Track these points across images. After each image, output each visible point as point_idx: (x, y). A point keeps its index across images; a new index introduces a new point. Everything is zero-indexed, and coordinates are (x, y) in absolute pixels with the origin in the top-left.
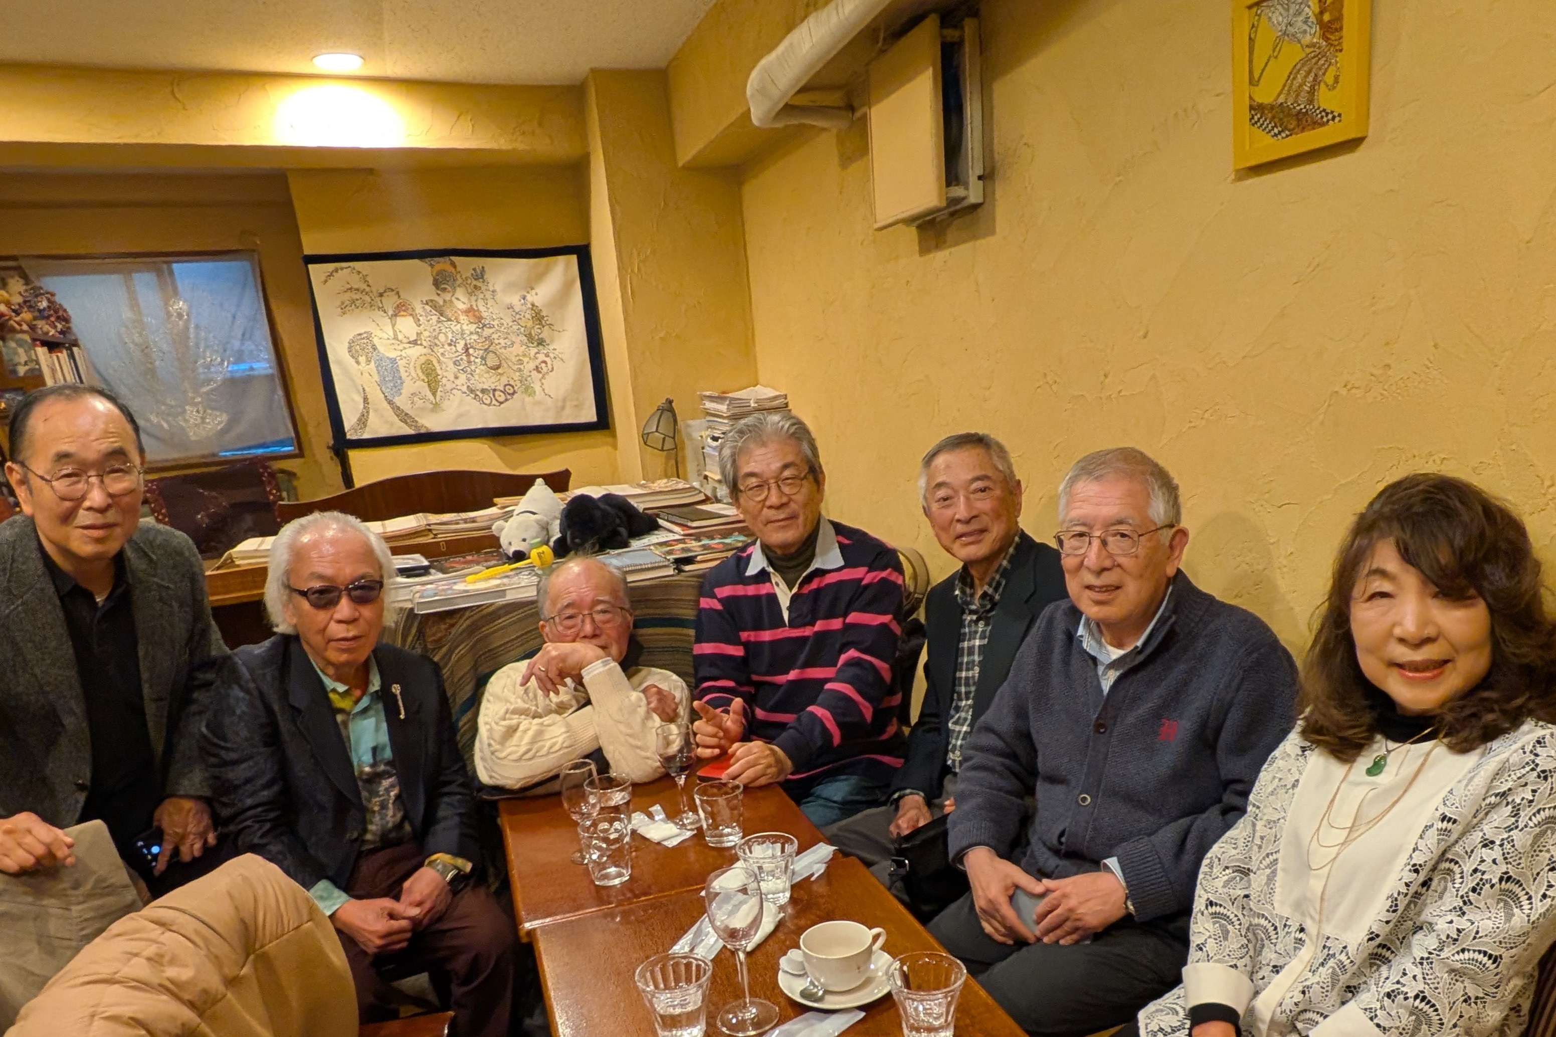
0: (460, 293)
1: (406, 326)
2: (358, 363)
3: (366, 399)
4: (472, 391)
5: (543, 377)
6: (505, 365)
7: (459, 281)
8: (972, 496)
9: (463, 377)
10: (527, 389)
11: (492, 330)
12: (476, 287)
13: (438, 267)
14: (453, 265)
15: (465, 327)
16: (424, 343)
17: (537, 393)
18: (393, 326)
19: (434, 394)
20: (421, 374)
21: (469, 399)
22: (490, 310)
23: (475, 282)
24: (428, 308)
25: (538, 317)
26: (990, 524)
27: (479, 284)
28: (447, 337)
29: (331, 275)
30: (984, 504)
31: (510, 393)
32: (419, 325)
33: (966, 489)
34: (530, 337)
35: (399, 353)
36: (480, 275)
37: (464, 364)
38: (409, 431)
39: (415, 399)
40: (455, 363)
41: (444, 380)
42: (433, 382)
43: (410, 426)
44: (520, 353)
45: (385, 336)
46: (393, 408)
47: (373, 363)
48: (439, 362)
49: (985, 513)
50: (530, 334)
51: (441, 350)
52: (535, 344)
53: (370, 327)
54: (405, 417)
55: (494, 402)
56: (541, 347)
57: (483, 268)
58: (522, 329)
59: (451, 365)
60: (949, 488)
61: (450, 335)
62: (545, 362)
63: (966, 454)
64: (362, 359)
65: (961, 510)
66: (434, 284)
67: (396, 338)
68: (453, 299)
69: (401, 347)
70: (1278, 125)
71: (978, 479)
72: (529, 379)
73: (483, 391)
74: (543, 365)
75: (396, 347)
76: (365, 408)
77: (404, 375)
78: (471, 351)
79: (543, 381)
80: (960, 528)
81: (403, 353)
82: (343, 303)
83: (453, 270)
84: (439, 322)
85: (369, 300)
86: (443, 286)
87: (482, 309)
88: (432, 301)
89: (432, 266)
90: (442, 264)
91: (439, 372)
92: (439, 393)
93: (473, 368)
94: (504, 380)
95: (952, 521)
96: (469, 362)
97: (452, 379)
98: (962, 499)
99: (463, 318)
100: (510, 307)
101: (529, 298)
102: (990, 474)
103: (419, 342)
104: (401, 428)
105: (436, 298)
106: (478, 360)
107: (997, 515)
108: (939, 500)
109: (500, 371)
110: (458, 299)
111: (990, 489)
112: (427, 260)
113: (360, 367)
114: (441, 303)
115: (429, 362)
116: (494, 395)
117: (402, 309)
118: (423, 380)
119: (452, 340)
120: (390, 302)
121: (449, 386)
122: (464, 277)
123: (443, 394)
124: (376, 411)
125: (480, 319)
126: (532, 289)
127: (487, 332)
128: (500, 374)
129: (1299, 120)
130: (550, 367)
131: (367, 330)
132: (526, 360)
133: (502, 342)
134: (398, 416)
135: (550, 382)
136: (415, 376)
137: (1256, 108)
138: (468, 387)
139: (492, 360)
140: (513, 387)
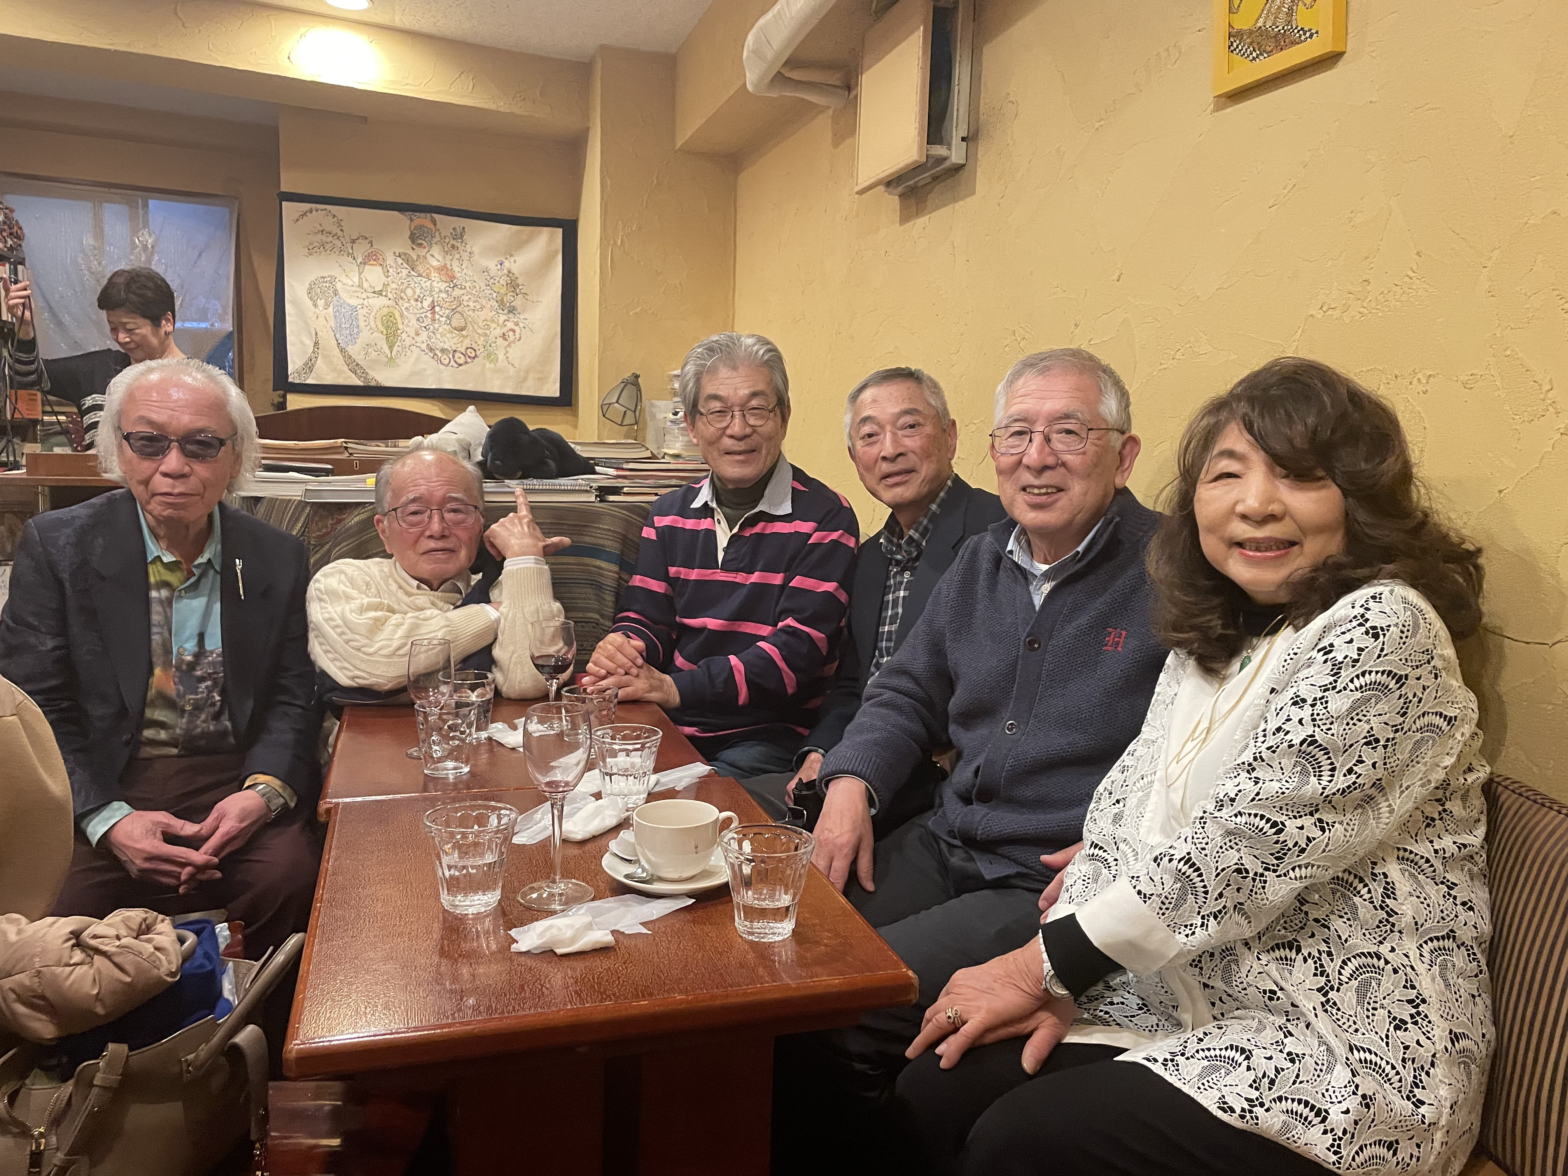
0: (436, 250)
1: (374, 275)
2: (315, 306)
3: (316, 344)
4: (431, 350)
5: (509, 345)
6: (471, 328)
7: (437, 238)
8: (900, 432)
9: (424, 335)
10: (489, 356)
11: (462, 292)
12: (453, 246)
13: (417, 222)
14: (434, 222)
15: (435, 284)
16: (390, 295)
17: (500, 360)
18: (360, 273)
19: (391, 348)
20: (380, 326)
21: (427, 358)
22: (465, 271)
23: (453, 242)
24: (400, 261)
25: (513, 285)
26: (919, 464)
27: (456, 244)
28: (414, 292)
29: (305, 214)
30: (912, 442)
31: (471, 355)
32: (387, 277)
33: (894, 424)
34: (501, 303)
35: (361, 301)
36: (459, 235)
37: (428, 321)
38: (355, 381)
39: (370, 350)
40: (418, 320)
41: (404, 336)
42: (392, 335)
43: (359, 378)
44: (488, 319)
45: (351, 283)
46: (344, 357)
47: (332, 307)
48: (402, 316)
49: (913, 452)
50: (502, 300)
51: (406, 305)
52: (506, 311)
53: (336, 272)
54: (355, 367)
55: (452, 362)
56: (511, 315)
57: (464, 228)
58: (495, 294)
59: (414, 321)
60: (874, 423)
61: (418, 291)
62: (514, 331)
63: (895, 387)
64: (321, 303)
65: (887, 447)
66: (410, 238)
67: (360, 285)
68: (428, 256)
69: (364, 296)
70: (1257, 49)
71: (907, 412)
72: (494, 345)
73: (443, 350)
74: (511, 333)
75: (359, 294)
76: (314, 352)
77: (362, 324)
78: (437, 309)
79: (508, 349)
80: (886, 467)
81: (365, 302)
82: (311, 244)
83: (432, 227)
84: (408, 276)
85: (340, 245)
86: (419, 241)
87: (456, 269)
88: (405, 254)
89: (412, 220)
90: (423, 219)
91: (400, 326)
92: (396, 348)
93: (436, 326)
94: (467, 342)
95: (876, 461)
96: (434, 320)
97: (412, 334)
98: (889, 435)
99: (434, 275)
100: (486, 271)
101: (507, 264)
102: (920, 409)
103: (384, 294)
104: (350, 377)
105: (410, 252)
106: (443, 319)
107: (926, 454)
108: (863, 438)
109: (464, 333)
110: (433, 256)
111: (919, 425)
112: (407, 213)
113: (317, 310)
114: (415, 258)
115: (391, 315)
116: (453, 356)
117: (372, 257)
118: (382, 333)
119: (419, 296)
120: (361, 250)
121: (408, 341)
122: (443, 235)
123: (400, 349)
124: (325, 357)
125: (452, 278)
126: (511, 255)
127: (457, 292)
128: (463, 336)
129: (1277, 41)
130: (518, 336)
131: (331, 274)
132: (493, 325)
133: (471, 304)
134: (348, 365)
135: (515, 352)
136: (373, 326)
137: (1234, 35)
138: (428, 345)
139: (457, 321)
140: (475, 350)
